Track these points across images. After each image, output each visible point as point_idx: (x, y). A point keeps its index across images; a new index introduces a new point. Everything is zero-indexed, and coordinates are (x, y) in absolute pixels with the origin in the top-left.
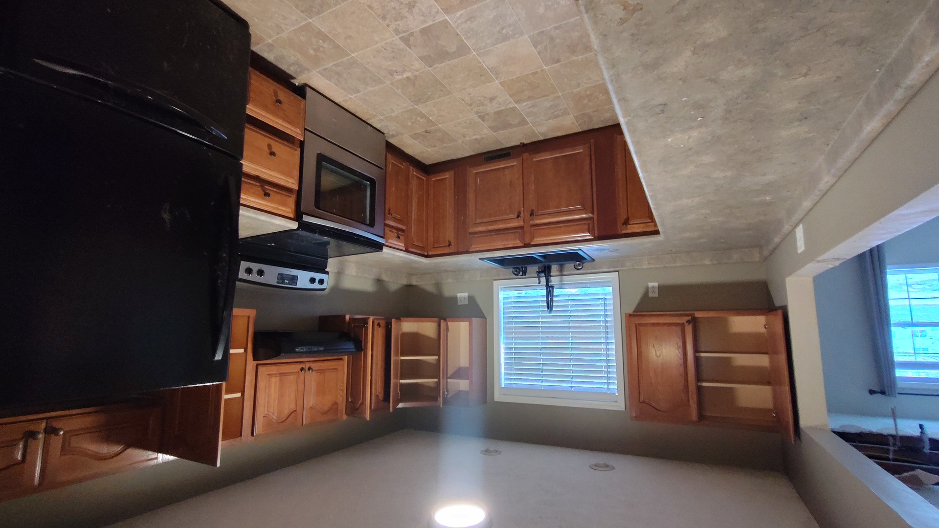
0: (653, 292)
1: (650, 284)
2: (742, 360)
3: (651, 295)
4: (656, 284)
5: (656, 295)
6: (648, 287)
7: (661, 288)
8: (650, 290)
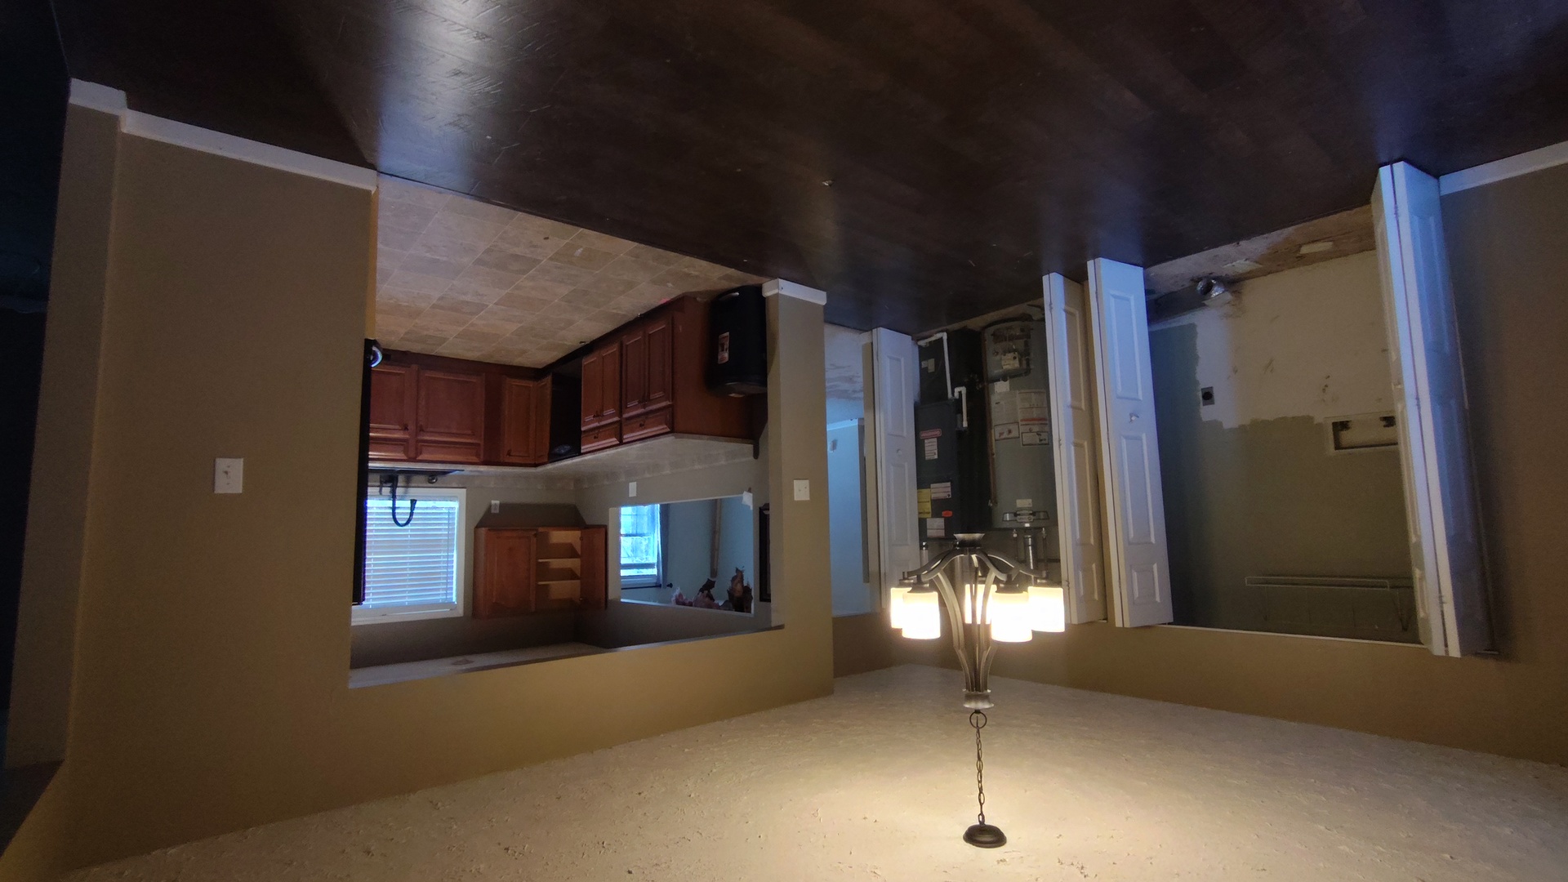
0: (495, 509)
1: (493, 502)
2: (556, 563)
3: (493, 511)
4: (498, 502)
5: (497, 511)
6: (490, 506)
7: (501, 505)
8: (493, 508)
